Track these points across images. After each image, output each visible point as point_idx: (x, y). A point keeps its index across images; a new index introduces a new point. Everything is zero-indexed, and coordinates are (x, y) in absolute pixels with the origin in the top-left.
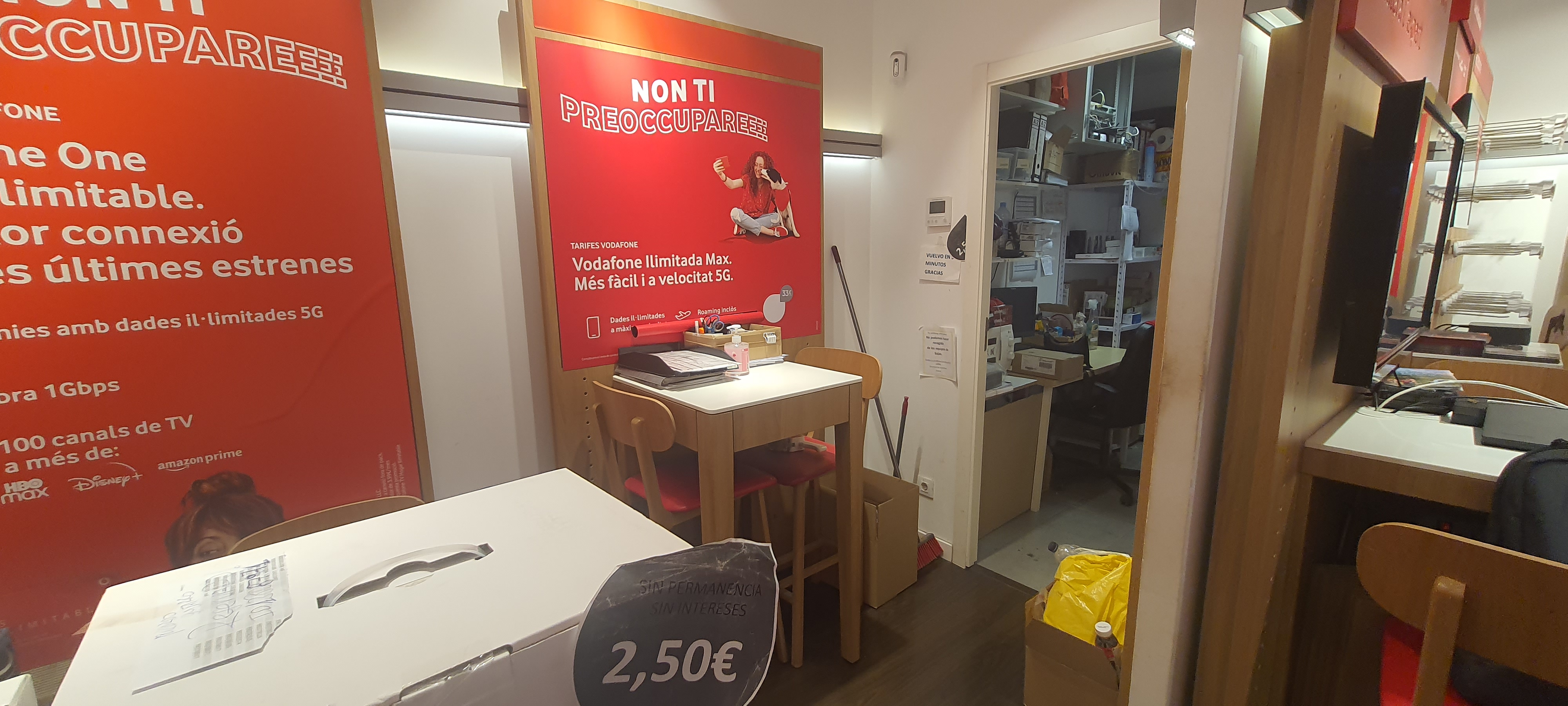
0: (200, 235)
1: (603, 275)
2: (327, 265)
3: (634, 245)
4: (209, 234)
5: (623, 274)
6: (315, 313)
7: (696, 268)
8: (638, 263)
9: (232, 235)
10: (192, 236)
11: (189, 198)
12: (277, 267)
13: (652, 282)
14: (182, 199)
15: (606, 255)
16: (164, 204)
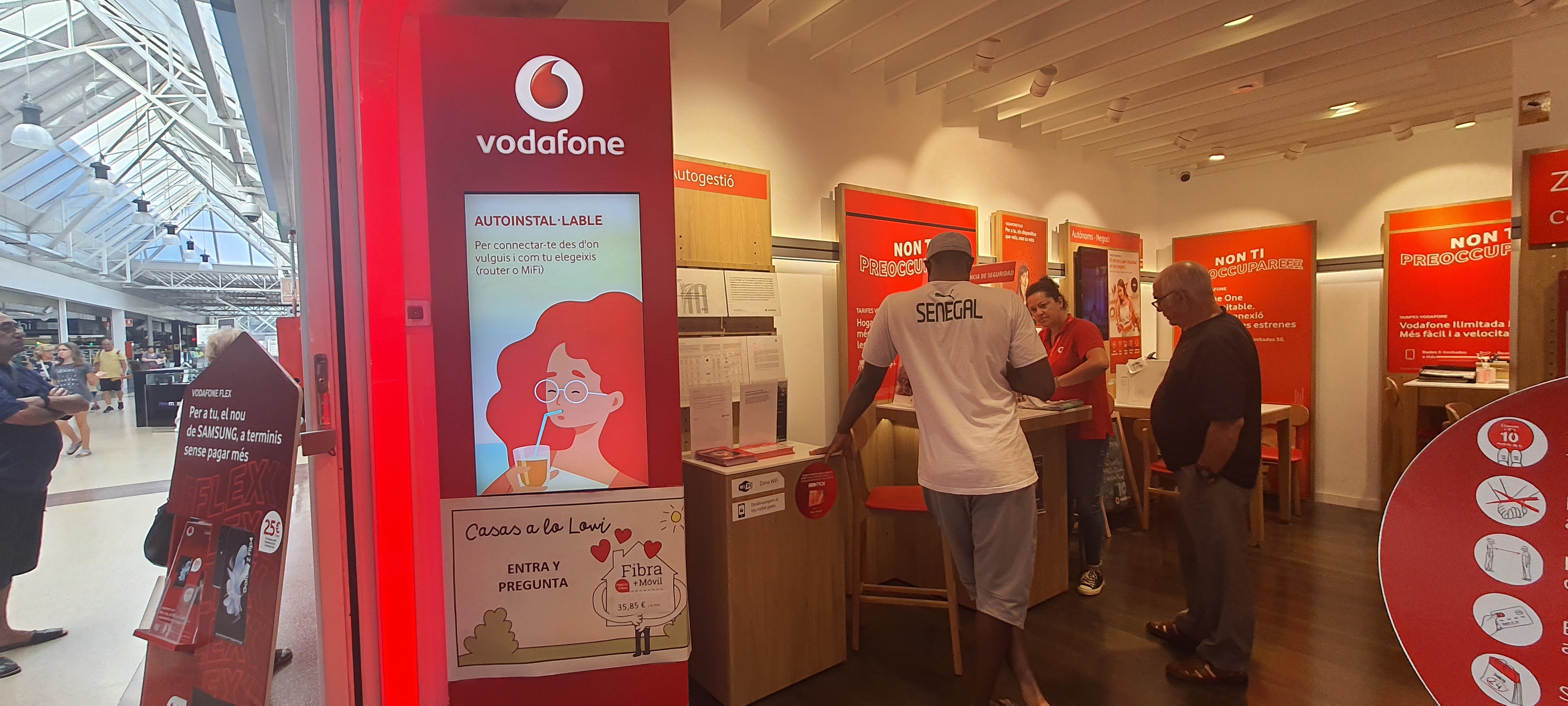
0: (1252, 316)
1: (1421, 331)
2: (1287, 325)
3: (1445, 316)
4: (1255, 316)
5: (1433, 331)
6: (1281, 339)
7: (1499, 329)
8: (1447, 325)
9: (1261, 316)
10: (1250, 316)
11: (1251, 306)
12: (1272, 325)
13: (1458, 335)
14: (1249, 307)
15: (1425, 321)
16: (1245, 309)
